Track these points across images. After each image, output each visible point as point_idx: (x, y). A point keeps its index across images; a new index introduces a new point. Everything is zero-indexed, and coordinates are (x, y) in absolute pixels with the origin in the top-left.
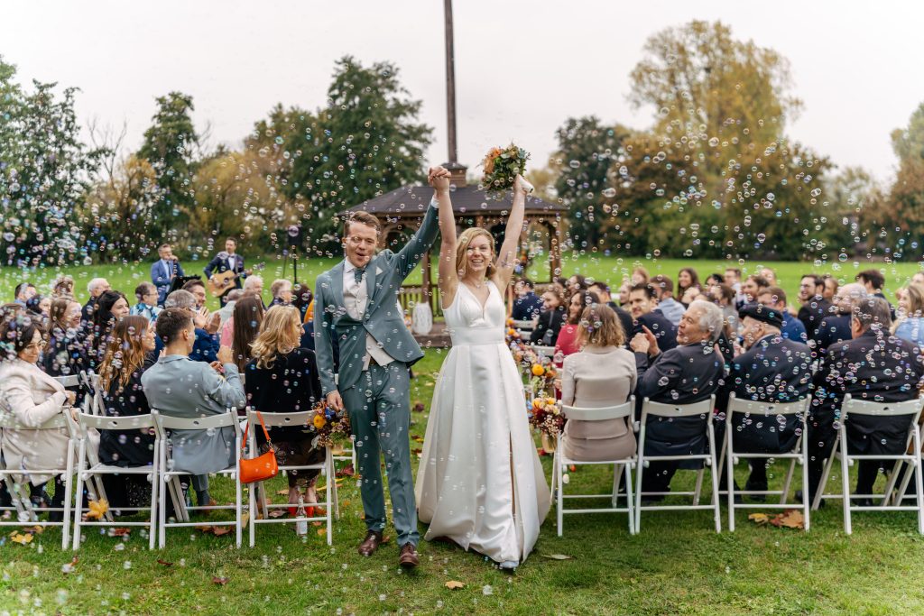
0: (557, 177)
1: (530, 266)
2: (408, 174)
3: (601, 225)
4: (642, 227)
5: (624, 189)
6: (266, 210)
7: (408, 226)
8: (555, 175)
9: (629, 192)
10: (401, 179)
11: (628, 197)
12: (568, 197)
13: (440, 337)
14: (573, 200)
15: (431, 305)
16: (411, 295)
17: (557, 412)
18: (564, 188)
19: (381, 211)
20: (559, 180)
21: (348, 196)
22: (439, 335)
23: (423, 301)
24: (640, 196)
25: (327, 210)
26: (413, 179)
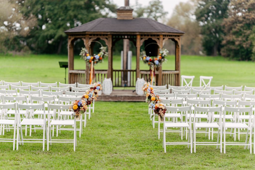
0: (196, 7)
1: (163, 61)
2: (101, 3)
3: (223, 40)
4: (249, 41)
5: (238, 17)
6: (8, 23)
7: (101, 39)
8: (195, 6)
9: (241, 19)
10: (96, 6)
11: (240, 22)
12: (202, 21)
13: (116, 96)
14: (206, 23)
15: (112, 80)
16: (102, 75)
17: (163, 108)
18: (200, 15)
19: (88, 30)
20: (197, 10)
21: (62, 16)
22: (115, 95)
23: (108, 78)
24: (248, 22)
25: (48, 24)
26: (103, 6)
